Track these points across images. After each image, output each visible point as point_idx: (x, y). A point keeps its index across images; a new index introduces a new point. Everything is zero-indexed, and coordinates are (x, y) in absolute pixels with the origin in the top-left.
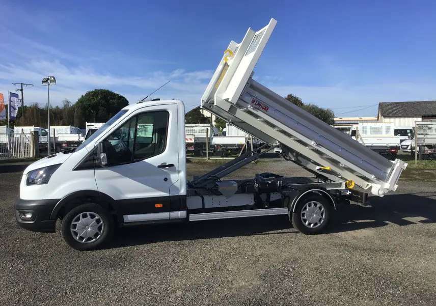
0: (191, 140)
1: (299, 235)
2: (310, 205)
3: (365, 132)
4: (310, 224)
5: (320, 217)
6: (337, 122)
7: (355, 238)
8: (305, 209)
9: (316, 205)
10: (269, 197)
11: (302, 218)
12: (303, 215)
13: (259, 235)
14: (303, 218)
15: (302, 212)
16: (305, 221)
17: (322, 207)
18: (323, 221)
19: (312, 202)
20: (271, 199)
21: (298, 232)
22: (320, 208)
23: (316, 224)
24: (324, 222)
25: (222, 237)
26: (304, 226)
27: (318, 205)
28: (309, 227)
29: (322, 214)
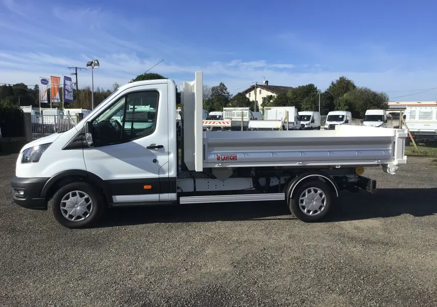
0: (228, 123)
1: (297, 222)
2: (310, 191)
3: (413, 117)
4: (309, 211)
5: (320, 204)
6: (391, 107)
7: (357, 228)
8: (304, 195)
9: (316, 191)
10: (268, 182)
11: (300, 205)
12: (302, 201)
13: (254, 220)
14: (302, 204)
15: (301, 199)
16: (304, 208)
17: (323, 193)
18: (323, 208)
19: (312, 188)
20: (271, 185)
21: (296, 219)
22: (321, 195)
23: (315, 212)
24: (324, 209)
25: (215, 220)
26: (303, 214)
27: (319, 192)
28: (308, 214)
29: (323, 202)
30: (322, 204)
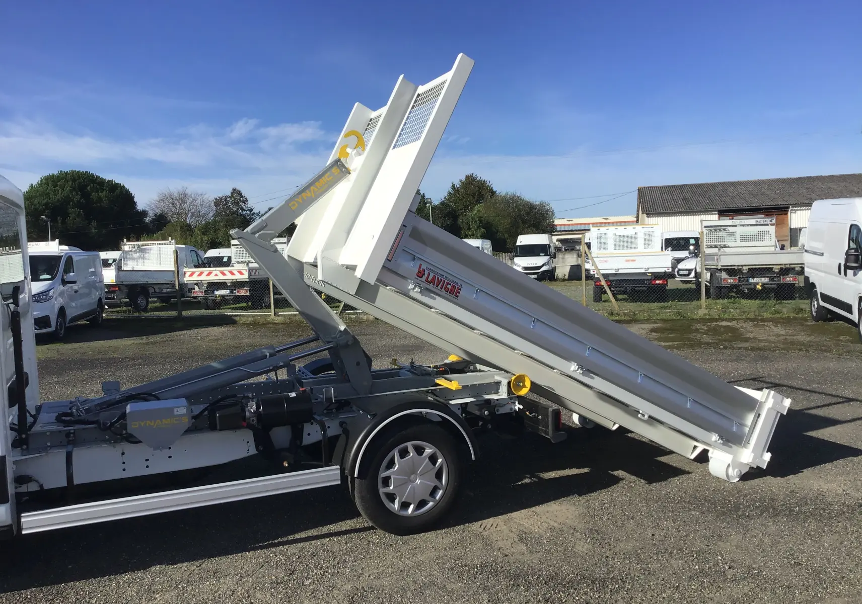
0: (241, 273)
1: (377, 536)
2: (404, 453)
3: (603, 245)
4: (405, 505)
5: (434, 483)
7: (523, 537)
8: (391, 464)
9: (419, 451)
10: (298, 434)
11: (382, 490)
12: (386, 481)
13: (262, 548)
14: (386, 490)
15: (383, 474)
16: (391, 497)
17: (439, 454)
18: (440, 493)
19: (409, 445)
21: (372, 528)
22: (433, 459)
23: (422, 504)
24: (442, 496)
26: (390, 513)
27: (428, 451)
28: (403, 513)
29: (439, 476)
30: (437, 483)
